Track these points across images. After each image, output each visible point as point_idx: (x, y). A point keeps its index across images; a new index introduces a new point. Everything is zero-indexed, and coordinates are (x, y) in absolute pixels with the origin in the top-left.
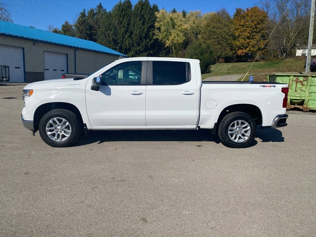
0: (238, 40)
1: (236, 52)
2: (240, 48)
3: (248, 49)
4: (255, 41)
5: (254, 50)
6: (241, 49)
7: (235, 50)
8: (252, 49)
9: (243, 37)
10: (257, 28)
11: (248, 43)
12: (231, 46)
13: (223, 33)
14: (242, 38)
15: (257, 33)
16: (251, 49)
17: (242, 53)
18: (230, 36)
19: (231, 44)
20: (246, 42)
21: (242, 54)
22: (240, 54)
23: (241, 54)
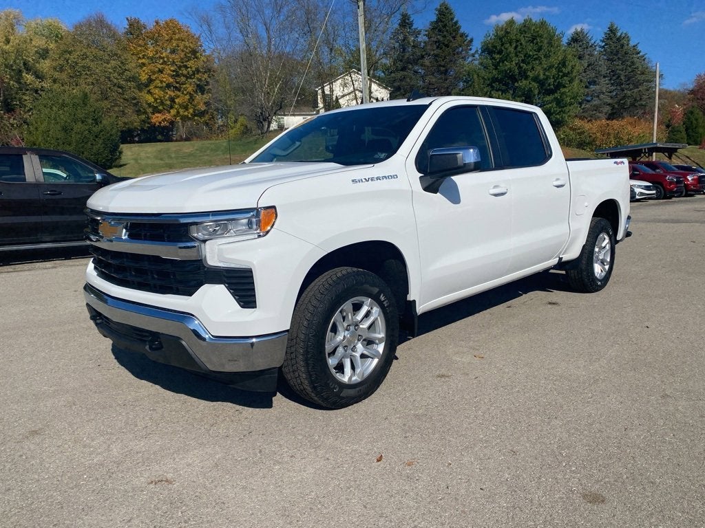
0: (149, 92)
1: (148, 118)
2: (156, 110)
3: (173, 112)
4: (186, 95)
5: (186, 113)
6: (159, 112)
7: (145, 113)
8: (181, 113)
9: (160, 85)
10: (186, 67)
11: (172, 100)
12: (136, 105)
13: (110, 73)
14: (156, 87)
15: (187, 78)
16: (181, 111)
17: (164, 120)
18: (128, 80)
19: (135, 99)
20: (168, 96)
21: (163, 124)
22: (157, 124)
23: (160, 123)
